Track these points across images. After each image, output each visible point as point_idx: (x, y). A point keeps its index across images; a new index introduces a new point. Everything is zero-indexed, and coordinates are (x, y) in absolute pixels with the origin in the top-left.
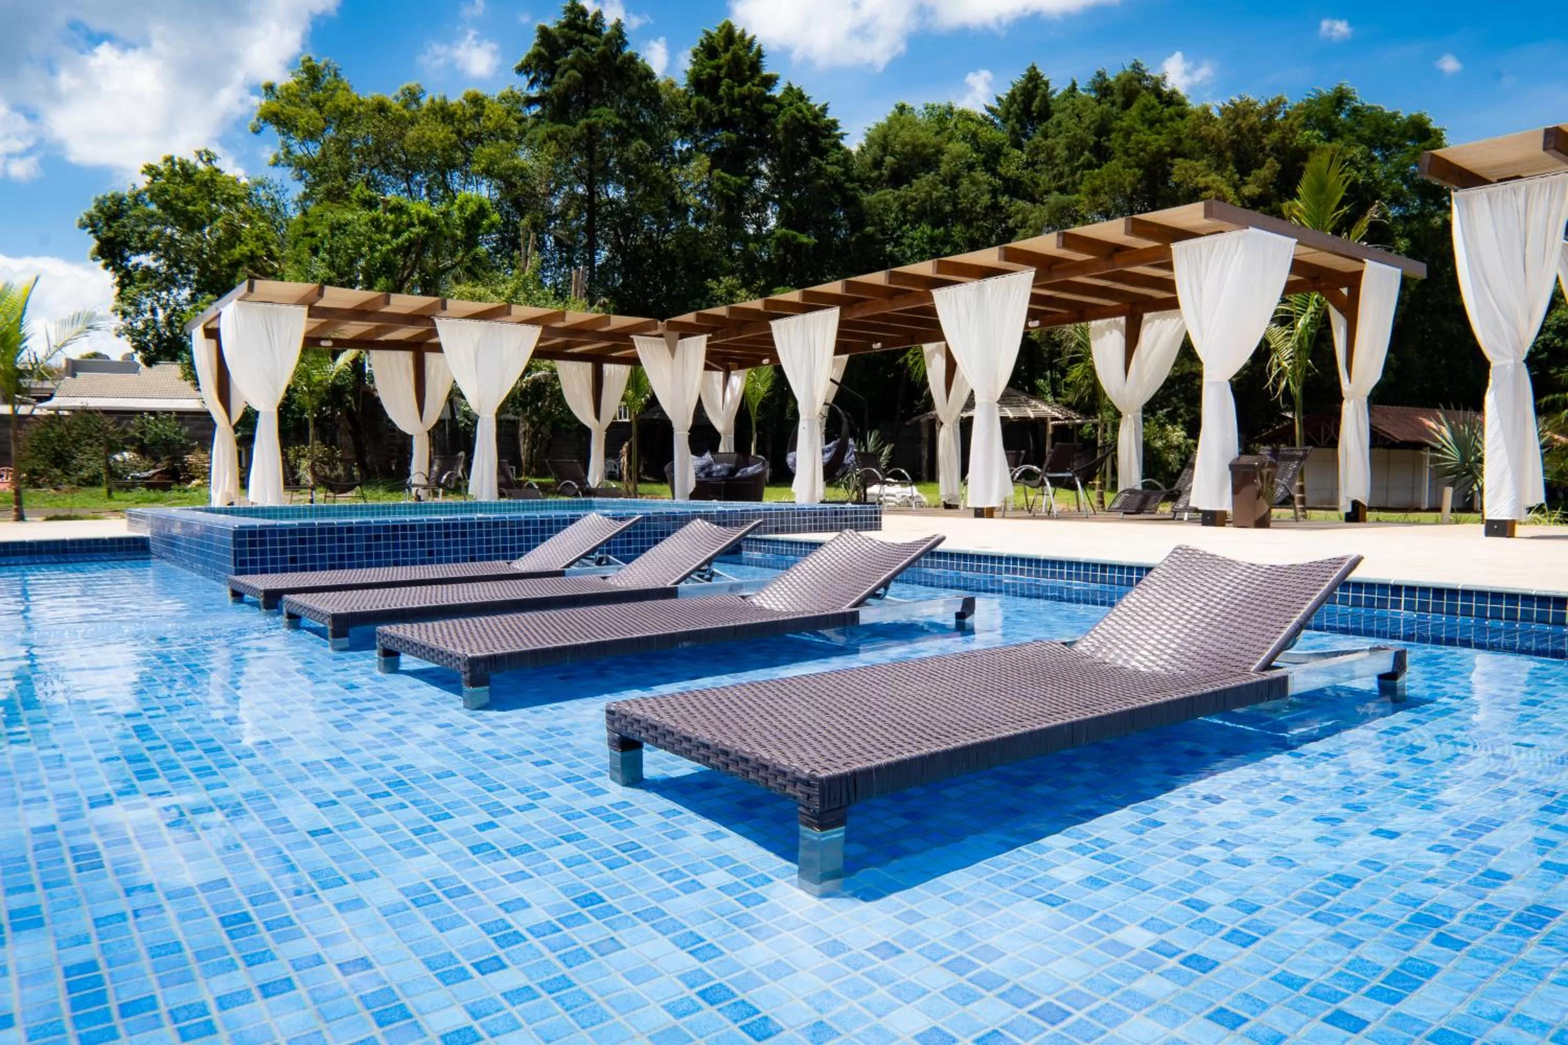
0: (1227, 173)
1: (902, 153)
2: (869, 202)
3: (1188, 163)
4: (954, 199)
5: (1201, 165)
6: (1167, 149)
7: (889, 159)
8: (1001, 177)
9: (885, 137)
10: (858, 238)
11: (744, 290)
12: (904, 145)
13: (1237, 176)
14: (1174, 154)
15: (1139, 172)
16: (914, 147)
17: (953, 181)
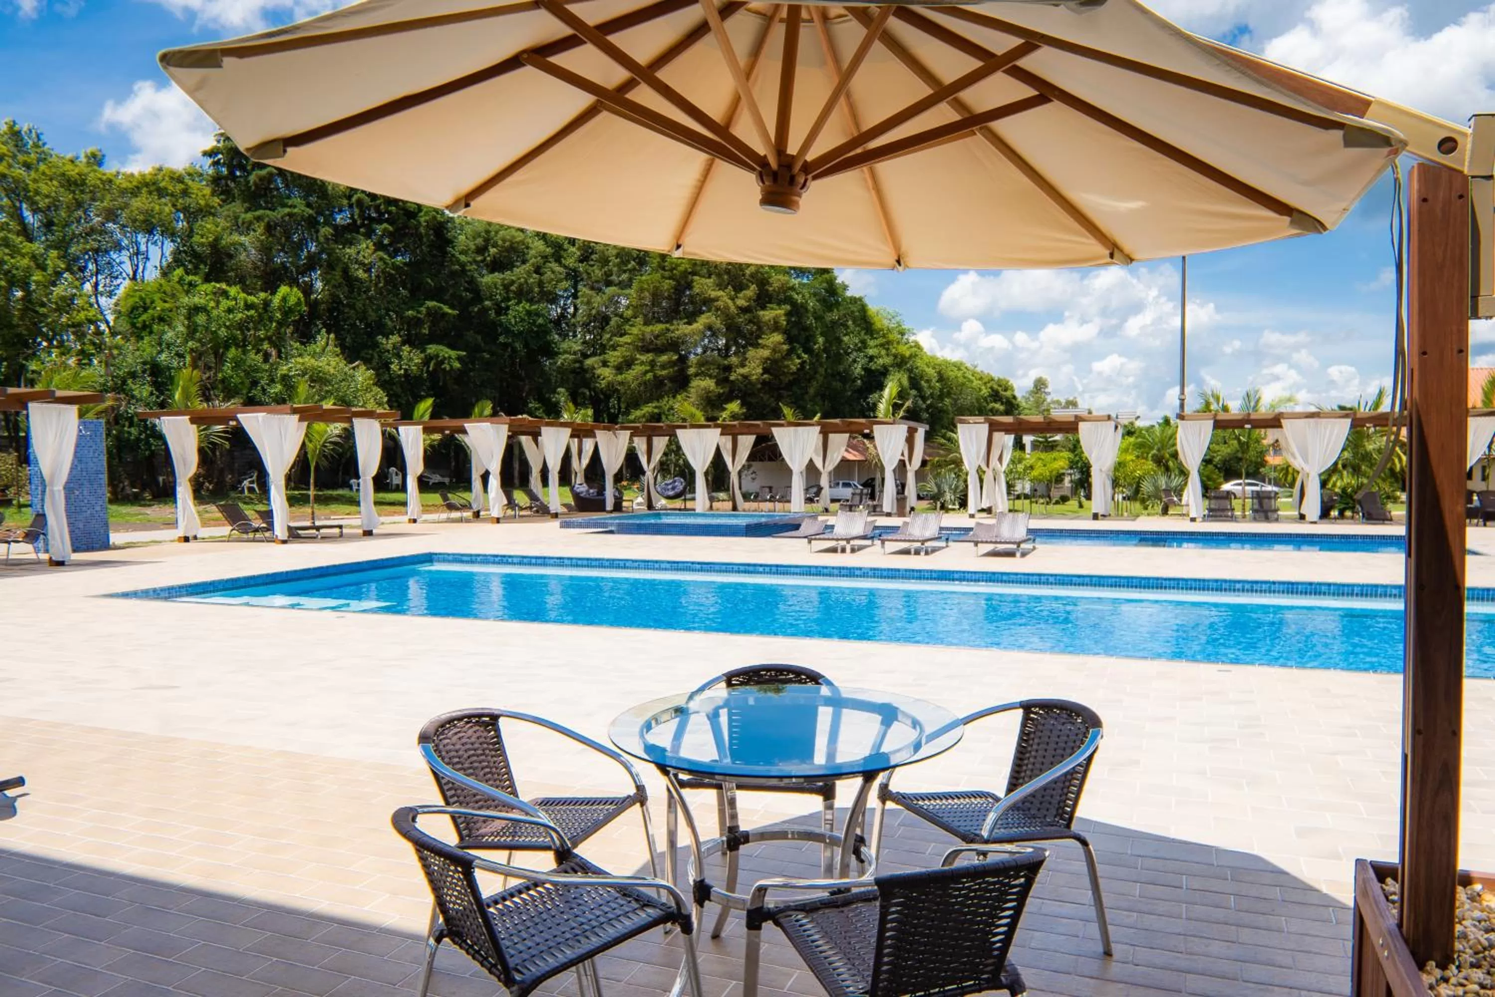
0: (727, 291)
1: (502, 247)
2: (486, 283)
3: (704, 280)
4: (541, 284)
5: (710, 281)
6: (690, 270)
7: (493, 251)
8: (565, 267)
9: (488, 232)
10: (479, 309)
11: (407, 346)
12: (504, 241)
13: (733, 293)
14: (694, 273)
15: (673, 283)
16: (512, 243)
17: (538, 270)
